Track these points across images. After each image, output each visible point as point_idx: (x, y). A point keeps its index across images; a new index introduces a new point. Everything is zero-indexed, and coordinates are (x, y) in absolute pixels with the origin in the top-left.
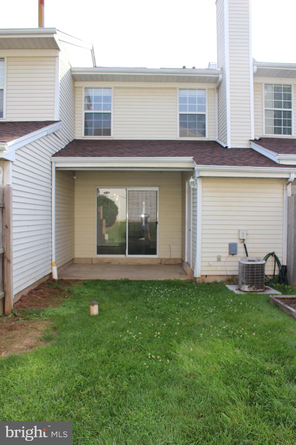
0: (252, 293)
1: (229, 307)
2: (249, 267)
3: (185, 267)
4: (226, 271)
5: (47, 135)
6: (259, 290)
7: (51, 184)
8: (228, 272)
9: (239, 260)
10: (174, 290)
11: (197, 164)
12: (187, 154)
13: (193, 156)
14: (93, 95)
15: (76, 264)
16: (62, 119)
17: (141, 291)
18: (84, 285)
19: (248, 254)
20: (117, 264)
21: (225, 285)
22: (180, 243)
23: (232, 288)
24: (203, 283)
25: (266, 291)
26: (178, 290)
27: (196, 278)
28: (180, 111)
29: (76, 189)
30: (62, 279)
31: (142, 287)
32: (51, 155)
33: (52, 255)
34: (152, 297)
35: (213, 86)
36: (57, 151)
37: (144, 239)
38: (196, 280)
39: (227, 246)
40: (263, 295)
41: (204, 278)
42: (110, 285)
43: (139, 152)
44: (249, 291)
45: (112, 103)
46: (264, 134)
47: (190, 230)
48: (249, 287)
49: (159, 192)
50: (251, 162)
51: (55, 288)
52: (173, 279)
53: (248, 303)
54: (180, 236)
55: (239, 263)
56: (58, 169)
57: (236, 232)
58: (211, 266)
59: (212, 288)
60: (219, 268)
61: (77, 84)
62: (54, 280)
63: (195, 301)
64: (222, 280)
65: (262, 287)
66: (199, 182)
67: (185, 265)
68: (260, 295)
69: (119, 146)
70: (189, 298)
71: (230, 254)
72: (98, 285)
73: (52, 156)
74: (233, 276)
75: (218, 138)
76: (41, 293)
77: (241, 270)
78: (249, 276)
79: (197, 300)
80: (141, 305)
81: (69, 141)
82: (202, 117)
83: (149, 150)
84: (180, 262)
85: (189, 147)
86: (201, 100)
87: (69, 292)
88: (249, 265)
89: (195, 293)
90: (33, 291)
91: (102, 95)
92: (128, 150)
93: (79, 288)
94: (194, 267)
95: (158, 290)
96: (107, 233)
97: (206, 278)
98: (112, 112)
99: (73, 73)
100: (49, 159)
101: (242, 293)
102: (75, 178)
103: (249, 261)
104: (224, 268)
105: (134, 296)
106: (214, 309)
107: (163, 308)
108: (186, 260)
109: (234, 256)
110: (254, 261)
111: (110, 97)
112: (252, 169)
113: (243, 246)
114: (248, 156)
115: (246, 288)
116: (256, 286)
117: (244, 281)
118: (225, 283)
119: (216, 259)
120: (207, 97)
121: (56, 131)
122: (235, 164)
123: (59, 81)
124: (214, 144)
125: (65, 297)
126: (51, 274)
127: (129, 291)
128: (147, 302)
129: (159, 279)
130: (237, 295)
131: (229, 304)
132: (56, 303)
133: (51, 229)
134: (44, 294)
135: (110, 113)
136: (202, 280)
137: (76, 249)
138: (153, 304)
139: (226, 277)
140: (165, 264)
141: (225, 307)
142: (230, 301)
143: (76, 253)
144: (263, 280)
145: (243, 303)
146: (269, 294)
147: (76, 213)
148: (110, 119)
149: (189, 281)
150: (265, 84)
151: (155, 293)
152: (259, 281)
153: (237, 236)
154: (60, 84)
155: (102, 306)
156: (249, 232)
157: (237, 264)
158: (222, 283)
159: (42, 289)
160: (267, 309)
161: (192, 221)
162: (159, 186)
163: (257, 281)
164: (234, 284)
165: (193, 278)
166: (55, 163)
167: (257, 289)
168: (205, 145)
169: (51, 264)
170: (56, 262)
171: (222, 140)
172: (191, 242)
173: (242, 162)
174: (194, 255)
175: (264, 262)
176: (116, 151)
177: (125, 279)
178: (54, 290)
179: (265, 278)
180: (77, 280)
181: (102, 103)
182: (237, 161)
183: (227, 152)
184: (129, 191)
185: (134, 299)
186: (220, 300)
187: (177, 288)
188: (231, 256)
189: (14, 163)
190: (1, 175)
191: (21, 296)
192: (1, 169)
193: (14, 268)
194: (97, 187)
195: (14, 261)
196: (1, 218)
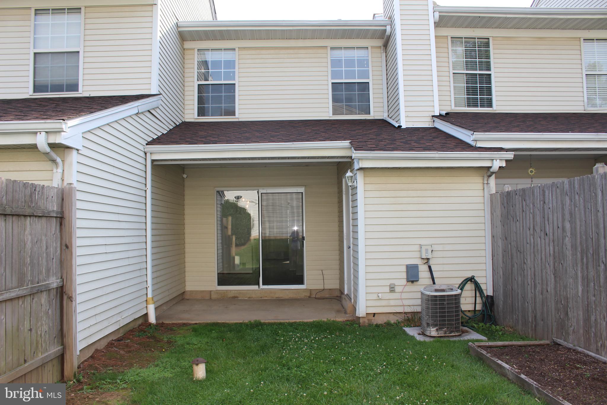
0: (442, 339)
1: (407, 363)
2: (436, 300)
3: (344, 302)
4: (404, 306)
5: (137, 113)
6: (453, 334)
7: (146, 184)
8: (406, 308)
9: (422, 289)
10: (326, 337)
11: (355, 150)
12: (343, 137)
13: (350, 140)
14: (210, 60)
15: (188, 300)
16: (162, 92)
17: (276, 340)
18: (193, 331)
19: (436, 280)
20: (247, 298)
21: (402, 327)
22: (337, 267)
23: (412, 331)
24: (370, 325)
25: (464, 334)
26: (332, 337)
27: (360, 318)
28: (332, 78)
29: (188, 192)
30: (163, 323)
31: (278, 333)
32: (145, 143)
33: (147, 288)
34: (291, 348)
35: (379, 43)
36: (155, 137)
37: (288, 262)
38: (359, 322)
39: (404, 269)
40: (459, 341)
41: (371, 317)
42: (231, 331)
43: (273, 137)
44: (438, 335)
45: (236, 70)
46: (453, 107)
47: (350, 248)
48: (437, 330)
49: (305, 194)
50: (435, 146)
51: (148, 338)
52: (325, 320)
53: (436, 356)
54: (337, 257)
55: (422, 294)
56: (155, 163)
57: (417, 248)
58: (381, 299)
59: (383, 332)
60: (392, 303)
61: (188, 45)
62: (150, 324)
63: (356, 353)
64: (398, 320)
65: (457, 329)
66: (360, 177)
67: (345, 299)
68: (455, 342)
69: (245, 129)
70: (346, 349)
71: (408, 281)
72: (214, 331)
73: (147, 144)
74: (414, 313)
75: (388, 116)
76: (127, 346)
77: (424, 305)
78: (436, 313)
79: (359, 352)
80: (272, 362)
81: (175, 124)
82: (365, 86)
83: (288, 133)
84: (337, 293)
85: (345, 128)
86: (363, 63)
87: (169, 342)
88: (436, 296)
89: (356, 342)
90: (114, 342)
91: (223, 60)
92: (257, 134)
93: (184, 337)
94: (355, 302)
95: (300, 338)
96: (236, 255)
97: (373, 318)
98: (236, 82)
99: (180, 29)
100: (142, 148)
101: (427, 339)
102: (185, 176)
103: (437, 290)
104: (399, 303)
105: (264, 348)
106: (384, 367)
107: (305, 367)
108: (346, 292)
109: (415, 283)
110: (443, 291)
111: (234, 61)
112: (437, 155)
113: (427, 269)
114: (431, 138)
115: (433, 332)
116: (448, 328)
117: (431, 322)
118: (402, 324)
119: (387, 289)
120: (370, 58)
121: (153, 109)
122: (411, 149)
123: (159, 38)
124: (383, 124)
125: (161, 351)
126: (146, 315)
127: (257, 340)
128: (282, 358)
129: (305, 321)
130: (420, 343)
131: (407, 359)
132: (147, 360)
133: (145, 250)
134: (130, 347)
135: (234, 84)
136: (368, 320)
137: (187, 278)
138: (291, 361)
139: (403, 315)
140: (315, 298)
141: (401, 363)
142: (409, 353)
144: (458, 319)
145: (428, 356)
146: (469, 341)
147: (186, 226)
148: (234, 92)
149: (348, 323)
150: (451, 38)
151: (296, 342)
152: (453, 320)
153: (417, 255)
154: (160, 42)
155: (215, 364)
156: (435, 248)
157: (419, 295)
158: (398, 324)
159: (128, 339)
160: (466, 365)
161: (351, 233)
162: (305, 186)
163: (448, 320)
164: (415, 326)
165: (355, 318)
166: (151, 153)
167: (449, 333)
168: (370, 125)
169: (146, 300)
170: (152, 298)
171: (393, 118)
172: (352, 264)
173: (422, 145)
174: (356, 284)
175: (459, 291)
176: (240, 136)
177: (255, 321)
178: (148, 340)
179: (461, 315)
180: (184, 324)
181: (223, 70)
182: (415, 144)
183: (400, 133)
184: (261, 193)
185: (263, 353)
186: (394, 351)
187: (331, 334)
188: (410, 283)
189: (80, 152)
190: (60, 170)
191: (93, 350)
192: (59, 160)
193: (79, 309)
194: (216, 188)
195: (79, 299)
196: (59, 234)
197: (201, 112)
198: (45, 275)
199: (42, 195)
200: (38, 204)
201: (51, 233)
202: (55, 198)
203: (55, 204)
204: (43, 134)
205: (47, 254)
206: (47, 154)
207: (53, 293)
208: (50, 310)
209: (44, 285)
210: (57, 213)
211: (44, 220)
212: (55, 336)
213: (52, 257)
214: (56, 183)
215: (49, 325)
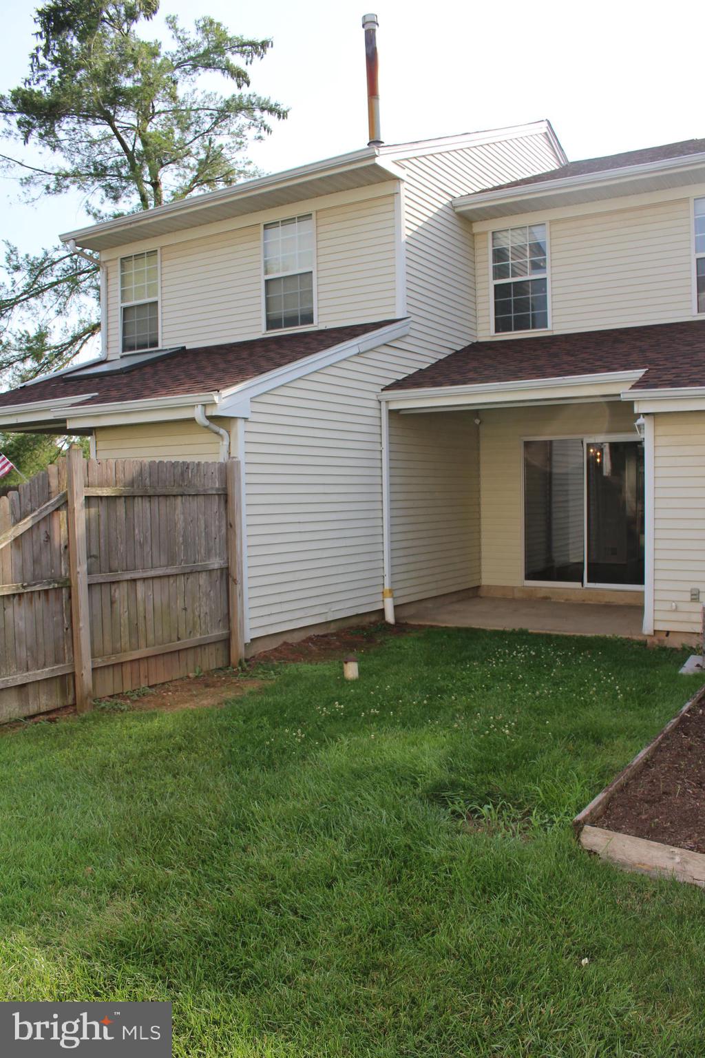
5: (358, 354)
7: (380, 443)
11: (632, 387)
14: (510, 246)
16: (418, 312)
20: (563, 601)
21: (692, 654)
23: (694, 661)
24: (661, 648)
27: (645, 636)
28: (697, 252)
29: (483, 444)
32: (378, 389)
33: (383, 577)
38: (646, 642)
45: (548, 257)
51: (363, 637)
58: (676, 611)
61: (478, 227)
62: (387, 624)
66: (648, 426)
73: (382, 390)
81: (452, 349)
91: (528, 243)
98: (548, 275)
99: (458, 210)
100: (374, 396)
102: (477, 421)
111: (544, 244)
119: (689, 597)
121: (397, 339)
123: (404, 239)
126: (382, 611)
135: (545, 279)
136: (659, 640)
143: (484, 575)
148: (545, 291)
154: (408, 243)
159: (338, 636)
166: (388, 401)
169: (383, 592)
170: (391, 591)
178: (360, 639)
181: (528, 259)
184: (588, 444)
189: (250, 420)
190: (226, 443)
191: (280, 642)
192: (222, 431)
193: (247, 594)
194: (522, 438)
195: (247, 583)
196: (223, 513)
197: (501, 326)
198: (204, 555)
199: (197, 472)
200: (193, 482)
201: (211, 510)
202: (216, 474)
203: (216, 480)
204: (200, 407)
205: (206, 533)
206: (206, 427)
207: (217, 574)
208: (212, 592)
209: (201, 565)
210: (218, 489)
211: (201, 499)
212: (219, 619)
213: (214, 536)
214: (222, 458)
215: (211, 608)
